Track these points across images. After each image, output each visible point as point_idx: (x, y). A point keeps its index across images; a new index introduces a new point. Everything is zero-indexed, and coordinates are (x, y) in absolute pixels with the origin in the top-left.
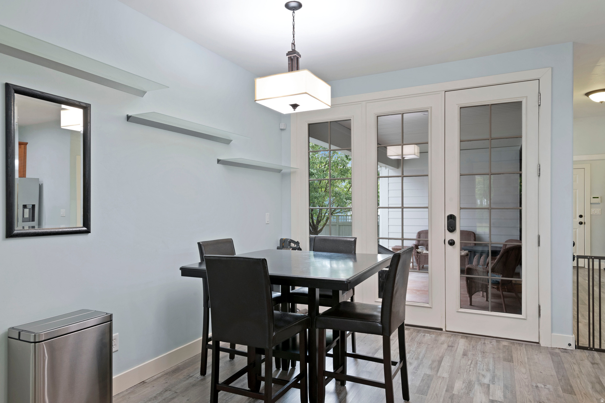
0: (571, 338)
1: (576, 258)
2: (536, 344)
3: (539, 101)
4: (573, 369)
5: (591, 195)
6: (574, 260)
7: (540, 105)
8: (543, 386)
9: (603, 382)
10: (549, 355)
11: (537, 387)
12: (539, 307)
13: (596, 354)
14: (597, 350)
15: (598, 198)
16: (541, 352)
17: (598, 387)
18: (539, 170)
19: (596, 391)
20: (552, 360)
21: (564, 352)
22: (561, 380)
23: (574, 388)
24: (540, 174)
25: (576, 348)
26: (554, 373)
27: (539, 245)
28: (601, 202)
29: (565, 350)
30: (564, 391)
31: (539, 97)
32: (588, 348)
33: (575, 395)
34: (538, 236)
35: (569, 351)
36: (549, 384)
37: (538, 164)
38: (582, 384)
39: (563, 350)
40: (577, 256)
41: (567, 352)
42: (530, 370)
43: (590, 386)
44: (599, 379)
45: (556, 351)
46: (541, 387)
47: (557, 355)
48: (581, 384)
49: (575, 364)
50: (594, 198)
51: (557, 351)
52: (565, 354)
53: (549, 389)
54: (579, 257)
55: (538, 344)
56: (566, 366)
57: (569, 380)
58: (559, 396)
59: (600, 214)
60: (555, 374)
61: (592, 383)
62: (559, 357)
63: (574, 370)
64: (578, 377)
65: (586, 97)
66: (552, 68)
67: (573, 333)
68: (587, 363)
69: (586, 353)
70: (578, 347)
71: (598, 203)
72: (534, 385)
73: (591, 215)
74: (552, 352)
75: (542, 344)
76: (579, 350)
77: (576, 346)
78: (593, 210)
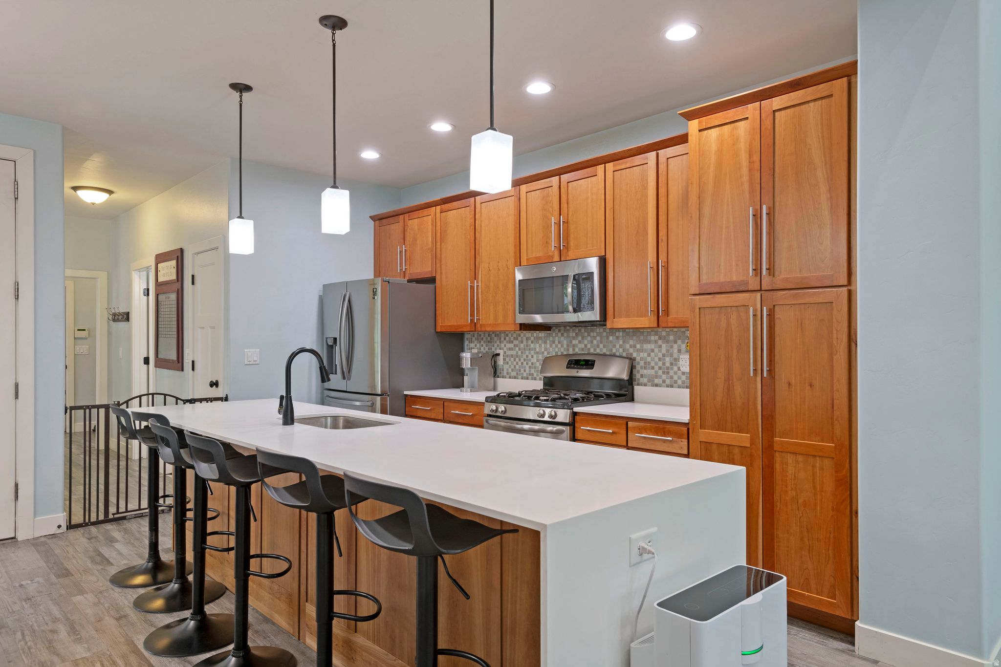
0: (61, 518)
1: (68, 411)
2: (10, 541)
3: (16, 192)
4: (66, 552)
5: (75, 326)
6: (66, 412)
7: (17, 198)
8: (29, 582)
9: (103, 553)
10: (32, 548)
11: (21, 586)
12: (16, 485)
13: (93, 529)
14: (94, 524)
15: (85, 330)
16: (19, 548)
17: (98, 559)
18: (17, 290)
19: (97, 563)
20: (37, 552)
21: (52, 538)
22: (53, 567)
23: (70, 570)
24: (18, 296)
25: (67, 529)
26: (42, 563)
27: (17, 397)
28: (89, 336)
29: (54, 535)
30: (58, 576)
31: (16, 187)
32: (83, 524)
33: (73, 575)
34: (15, 384)
35: (58, 535)
36: (38, 577)
37: (14, 282)
38: (80, 563)
39: (50, 537)
40: (70, 407)
41: (56, 537)
42: (6, 572)
43: (88, 562)
44: (99, 551)
45: (41, 540)
46: (27, 584)
47: (44, 544)
48: (78, 563)
49: (68, 546)
50: (78, 330)
51: (43, 539)
52: (54, 539)
53: (38, 582)
54: (72, 408)
55: (14, 540)
56: (57, 551)
57: (63, 564)
58: (52, 584)
59: (88, 353)
60: (44, 564)
61: (91, 558)
62: (46, 546)
63: (68, 552)
64: (74, 557)
65: (73, 191)
66: (35, 152)
67: (65, 510)
68: (83, 541)
69: (81, 530)
70: (71, 527)
71: (86, 338)
72: (17, 585)
73: (75, 355)
74: (35, 543)
75: (20, 537)
76: (71, 530)
77: (67, 526)
78: (78, 348)
